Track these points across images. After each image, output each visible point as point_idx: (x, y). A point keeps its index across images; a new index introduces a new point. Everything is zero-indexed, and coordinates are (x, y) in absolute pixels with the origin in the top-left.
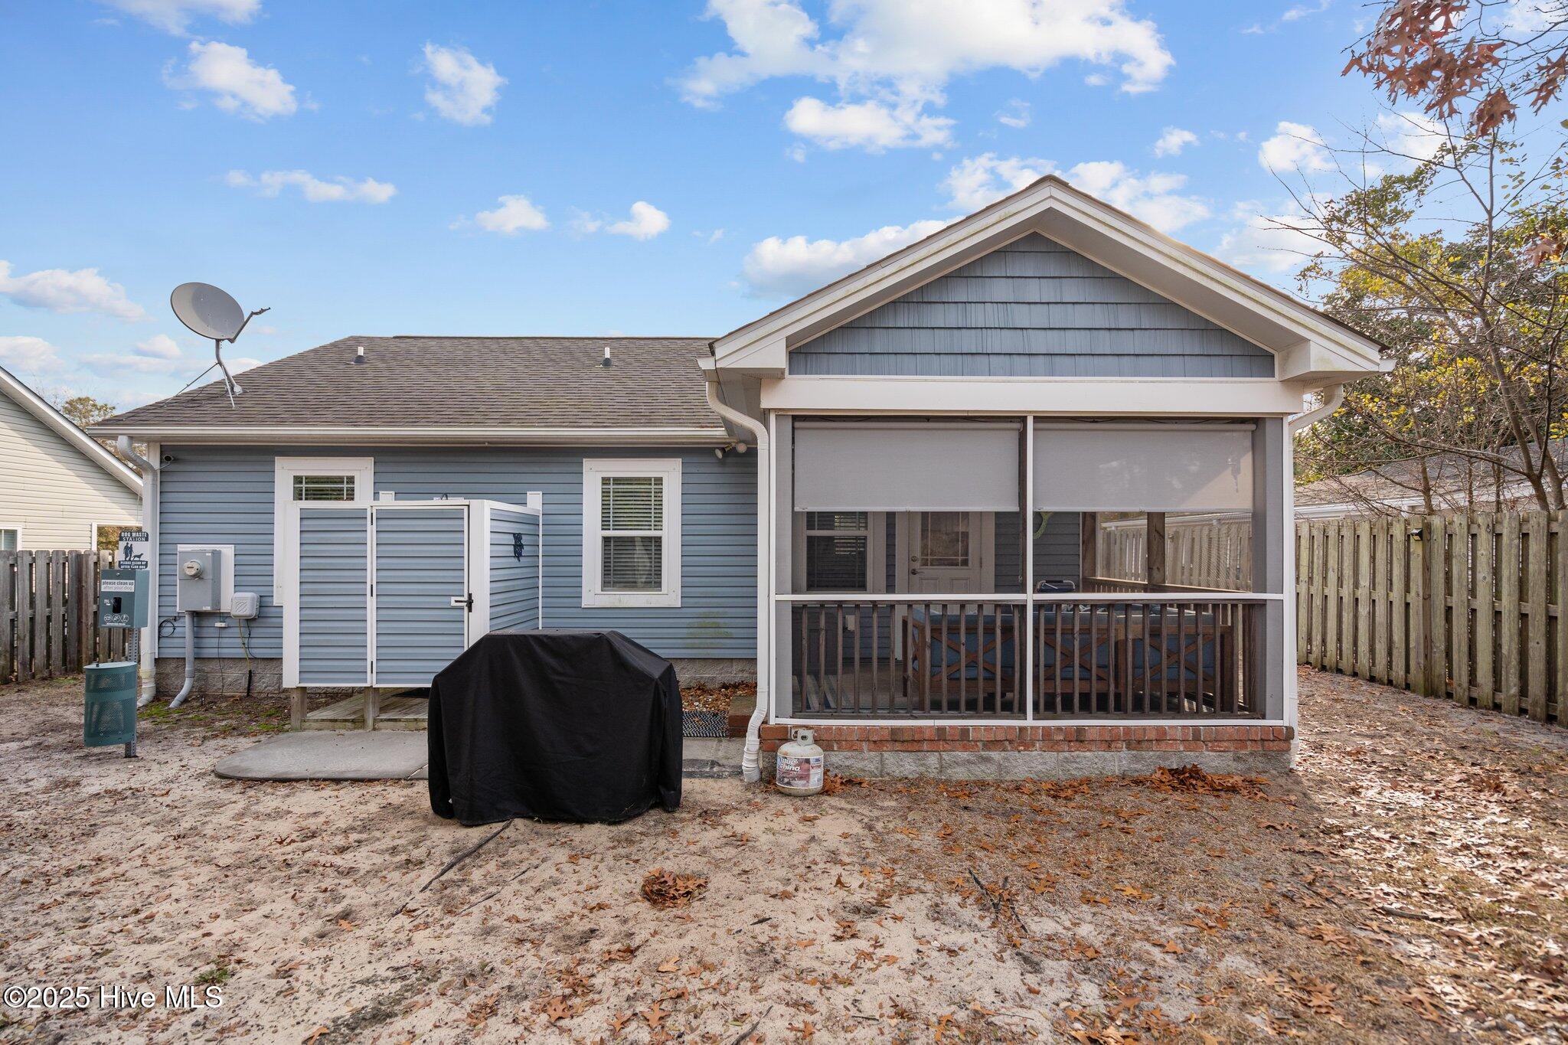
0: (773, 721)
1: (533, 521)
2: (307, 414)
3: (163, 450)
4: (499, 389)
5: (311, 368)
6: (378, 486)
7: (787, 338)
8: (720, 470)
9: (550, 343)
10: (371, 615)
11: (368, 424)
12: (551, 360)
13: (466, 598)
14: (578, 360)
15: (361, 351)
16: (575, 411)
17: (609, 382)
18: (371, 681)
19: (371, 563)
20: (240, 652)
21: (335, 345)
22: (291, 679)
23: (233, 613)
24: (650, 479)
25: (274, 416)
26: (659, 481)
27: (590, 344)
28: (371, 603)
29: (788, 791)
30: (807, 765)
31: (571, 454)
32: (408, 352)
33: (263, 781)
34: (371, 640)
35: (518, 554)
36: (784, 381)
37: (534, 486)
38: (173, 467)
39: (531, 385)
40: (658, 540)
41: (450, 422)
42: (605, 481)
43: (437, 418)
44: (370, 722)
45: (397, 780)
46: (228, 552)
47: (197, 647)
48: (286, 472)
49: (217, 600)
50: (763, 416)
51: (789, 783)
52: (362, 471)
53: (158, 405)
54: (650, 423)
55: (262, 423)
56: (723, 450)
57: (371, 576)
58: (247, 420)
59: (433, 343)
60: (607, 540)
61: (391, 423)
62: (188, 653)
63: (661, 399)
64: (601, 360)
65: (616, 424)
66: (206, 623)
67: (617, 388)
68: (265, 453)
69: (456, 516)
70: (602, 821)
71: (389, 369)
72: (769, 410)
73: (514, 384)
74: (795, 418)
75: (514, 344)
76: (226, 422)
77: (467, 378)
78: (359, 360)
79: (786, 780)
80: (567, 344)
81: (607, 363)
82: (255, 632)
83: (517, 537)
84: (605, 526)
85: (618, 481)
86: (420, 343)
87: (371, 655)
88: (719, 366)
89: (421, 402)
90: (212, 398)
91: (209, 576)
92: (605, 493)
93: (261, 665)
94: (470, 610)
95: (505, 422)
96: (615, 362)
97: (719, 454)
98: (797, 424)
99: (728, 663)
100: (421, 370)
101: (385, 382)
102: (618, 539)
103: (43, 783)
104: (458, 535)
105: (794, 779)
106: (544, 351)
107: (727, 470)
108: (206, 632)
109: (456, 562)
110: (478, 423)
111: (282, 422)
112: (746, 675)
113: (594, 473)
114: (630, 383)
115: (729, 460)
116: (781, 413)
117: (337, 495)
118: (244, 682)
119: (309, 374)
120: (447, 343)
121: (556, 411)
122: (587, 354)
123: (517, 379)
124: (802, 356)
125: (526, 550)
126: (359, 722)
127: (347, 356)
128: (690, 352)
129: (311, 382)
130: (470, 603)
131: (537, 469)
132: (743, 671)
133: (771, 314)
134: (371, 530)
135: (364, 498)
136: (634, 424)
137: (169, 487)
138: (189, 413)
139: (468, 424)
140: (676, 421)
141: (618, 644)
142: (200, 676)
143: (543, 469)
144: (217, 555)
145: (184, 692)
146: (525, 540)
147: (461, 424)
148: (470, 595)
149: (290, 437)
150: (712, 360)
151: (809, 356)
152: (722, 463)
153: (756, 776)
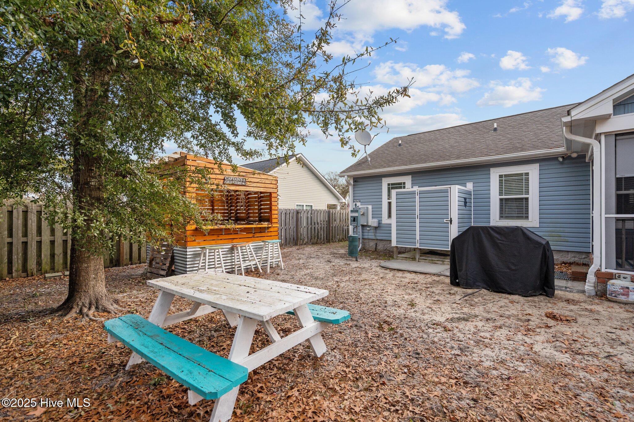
0: (603, 270)
1: (469, 193)
2: (391, 164)
3: (354, 179)
4: (452, 147)
5: (386, 150)
6: (413, 185)
7: (613, 100)
8: (560, 166)
9: (467, 126)
10: (418, 225)
11: (410, 164)
12: (469, 133)
13: (449, 219)
14: (481, 131)
15: (400, 142)
16: (486, 150)
17: (498, 137)
18: (418, 246)
19: (417, 208)
20: (373, 237)
21: (390, 141)
22: (394, 244)
23: (372, 225)
24: (522, 174)
25: (382, 166)
26: (527, 174)
27: (485, 123)
28: (418, 221)
29: (615, 300)
30: (627, 290)
31: (485, 167)
32: (414, 140)
33: (395, 269)
34: (418, 233)
35: (465, 206)
36: (610, 120)
37: (469, 180)
38: (357, 183)
39: (464, 143)
40: (527, 199)
41: (438, 160)
42: (501, 176)
43: (432, 160)
44: (417, 259)
45: (434, 275)
46: (370, 207)
47: (363, 235)
48: (385, 182)
49: (368, 222)
50: (598, 137)
51: (615, 296)
52: (408, 180)
53: (351, 167)
54: (523, 150)
55: (380, 168)
56: (563, 157)
57: (417, 212)
58: (376, 168)
59: (422, 135)
60: (501, 200)
61: (417, 163)
62: (361, 237)
63: (526, 140)
64: (492, 129)
65: (506, 153)
66: (365, 228)
67: (502, 139)
68: (379, 177)
69: (446, 191)
70: (519, 295)
71: (410, 146)
72: (601, 134)
73: (457, 144)
74: (616, 135)
75: (453, 130)
76: (370, 169)
77: (438, 145)
78: (400, 145)
79: (613, 295)
80: (474, 125)
81: (495, 130)
82: (378, 231)
83: (465, 199)
84: (501, 194)
85: (506, 176)
86: (417, 136)
87: (418, 237)
88: (573, 119)
89: (425, 155)
90: (363, 163)
91: (366, 215)
92: (501, 182)
93: (379, 242)
94: (451, 223)
95: (458, 158)
96: (499, 129)
97: (561, 159)
98: (618, 138)
99: (566, 253)
100: (421, 144)
101: (410, 151)
102: (506, 199)
103: (342, 264)
104: (447, 198)
105: (619, 295)
106: (465, 130)
107: (566, 166)
108: (365, 231)
109: (446, 207)
110: (448, 160)
111: (385, 167)
112: (576, 259)
113: (495, 175)
114: (508, 136)
115: (566, 161)
116: (607, 134)
117: (401, 188)
118: (374, 246)
119: (386, 152)
120: (426, 134)
121: (478, 152)
122: (484, 127)
123: (458, 142)
124: (622, 107)
125: (468, 204)
126: (414, 259)
127: (395, 144)
128: (537, 117)
129: (388, 154)
130: (451, 221)
131: (470, 174)
132: (575, 257)
133: (604, 91)
134: (417, 197)
135: (409, 187)
136: (515, 152)
137: (356, 189)
138: (360, 168)
139: (444, 160)
140: (535, 147)
141: (525, 231)
142: (364, 244)
143: (473, 174)
144: (367, 208)
145: (360, 247)
146: (467, 200)
147: (442, 161)
148: (451, 219)
149: (387, 171)
150: (569, 117)
151: (626, 106)
152: (562, 163)
153: (593, 293)
